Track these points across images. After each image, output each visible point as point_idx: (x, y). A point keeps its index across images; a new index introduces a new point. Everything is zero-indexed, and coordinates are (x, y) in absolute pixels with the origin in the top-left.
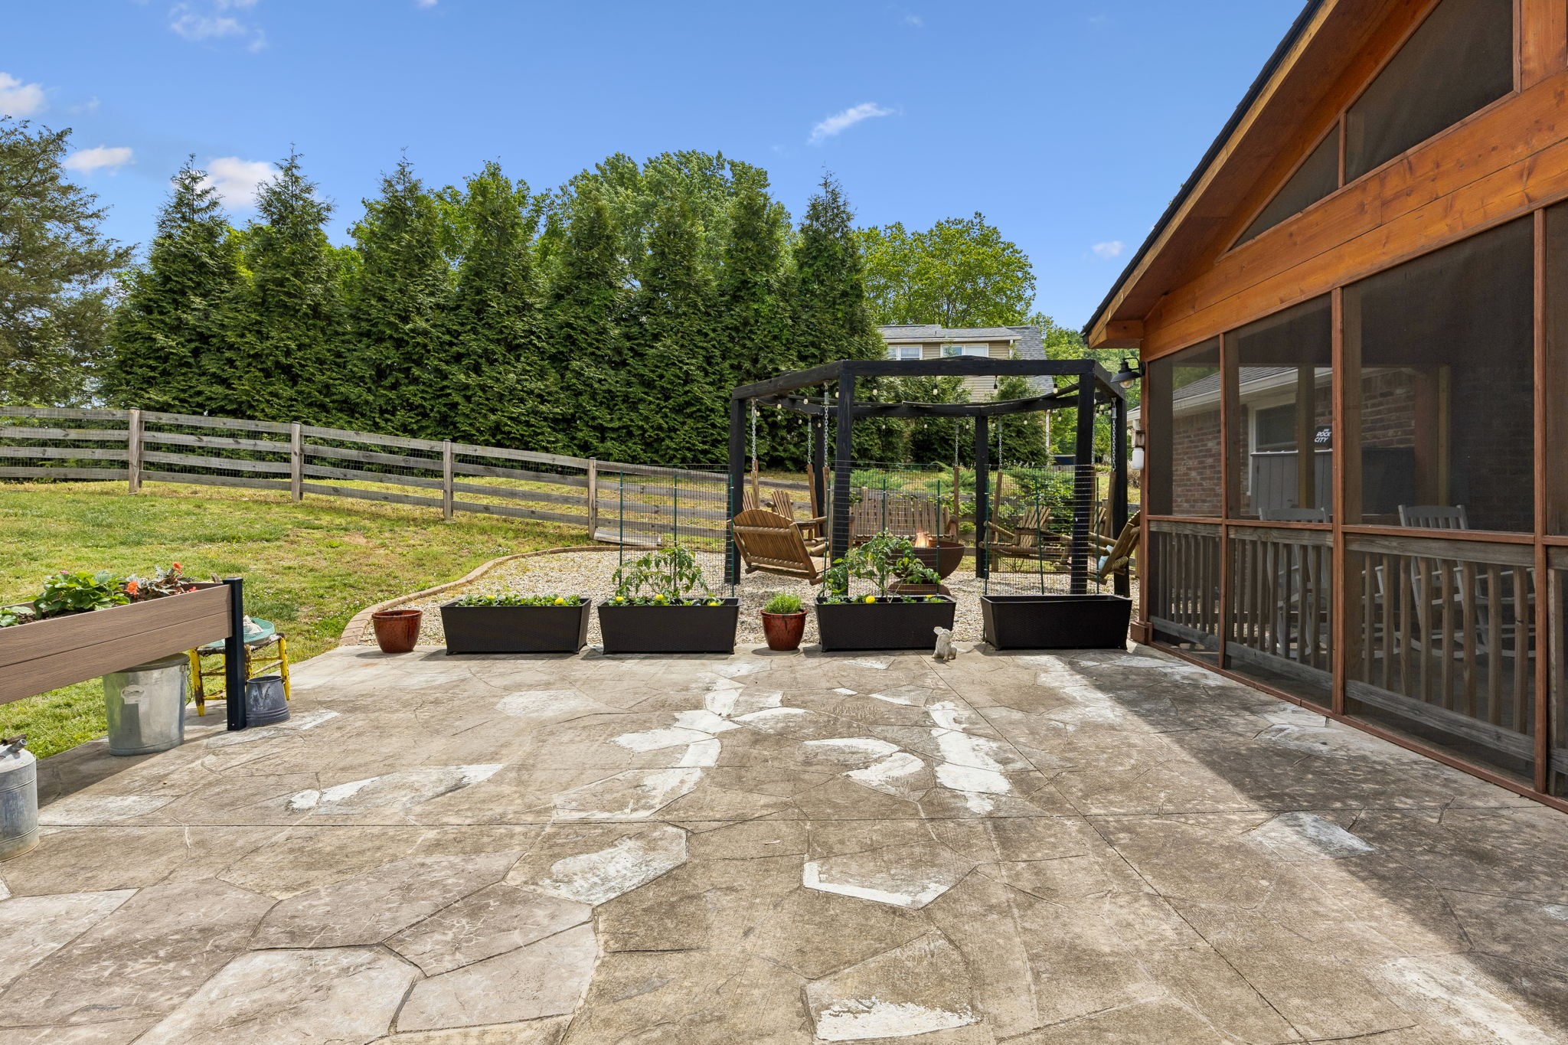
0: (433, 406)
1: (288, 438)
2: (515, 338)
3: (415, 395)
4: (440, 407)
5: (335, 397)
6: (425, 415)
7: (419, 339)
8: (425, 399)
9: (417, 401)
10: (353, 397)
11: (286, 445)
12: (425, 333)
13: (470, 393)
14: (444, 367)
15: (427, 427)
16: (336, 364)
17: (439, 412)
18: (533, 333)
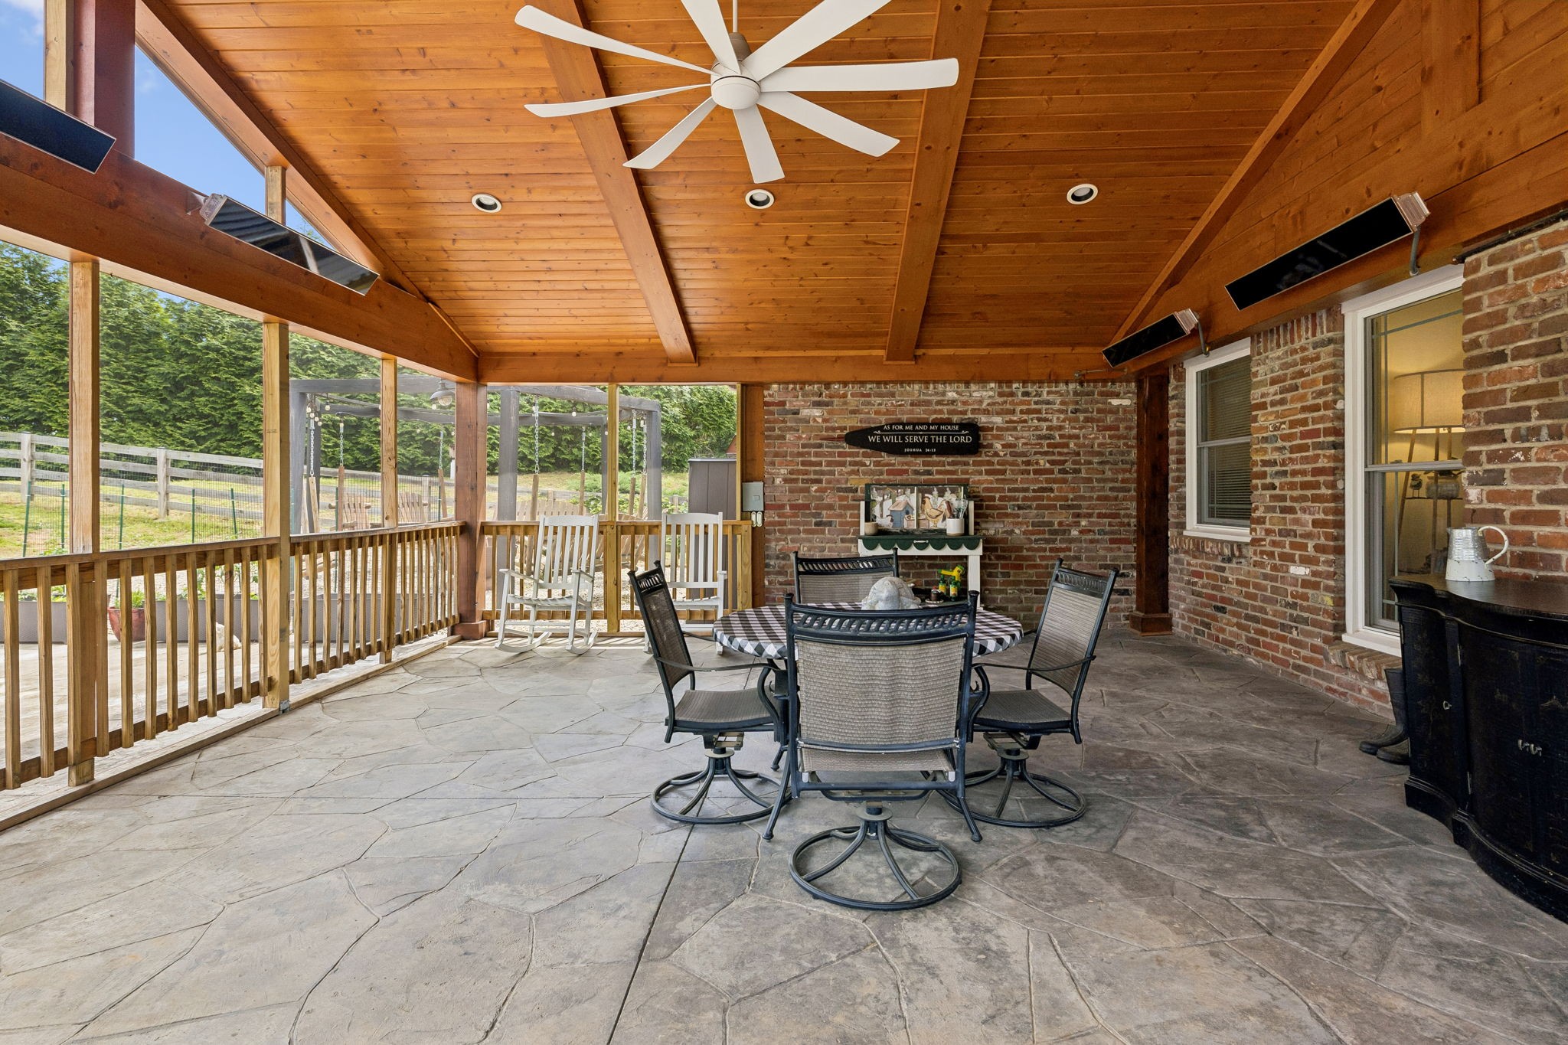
0: (223, 415)
1: (18, 445)
2: (305, 352)
3: (206, 406)
4: (228, 416)
5: (130, 408)
6: (216, 425)
7: (212, 355)
8: (215, 409)
9: (206, 411)
10: (144, 407)
11: (17, 452)
12: (217, 350)
13: (255, 403)
14: (234, 379)
15: (217, 434)
16: (136, 378)
17: (228, 420)
18: (324, 349)
